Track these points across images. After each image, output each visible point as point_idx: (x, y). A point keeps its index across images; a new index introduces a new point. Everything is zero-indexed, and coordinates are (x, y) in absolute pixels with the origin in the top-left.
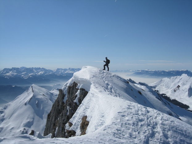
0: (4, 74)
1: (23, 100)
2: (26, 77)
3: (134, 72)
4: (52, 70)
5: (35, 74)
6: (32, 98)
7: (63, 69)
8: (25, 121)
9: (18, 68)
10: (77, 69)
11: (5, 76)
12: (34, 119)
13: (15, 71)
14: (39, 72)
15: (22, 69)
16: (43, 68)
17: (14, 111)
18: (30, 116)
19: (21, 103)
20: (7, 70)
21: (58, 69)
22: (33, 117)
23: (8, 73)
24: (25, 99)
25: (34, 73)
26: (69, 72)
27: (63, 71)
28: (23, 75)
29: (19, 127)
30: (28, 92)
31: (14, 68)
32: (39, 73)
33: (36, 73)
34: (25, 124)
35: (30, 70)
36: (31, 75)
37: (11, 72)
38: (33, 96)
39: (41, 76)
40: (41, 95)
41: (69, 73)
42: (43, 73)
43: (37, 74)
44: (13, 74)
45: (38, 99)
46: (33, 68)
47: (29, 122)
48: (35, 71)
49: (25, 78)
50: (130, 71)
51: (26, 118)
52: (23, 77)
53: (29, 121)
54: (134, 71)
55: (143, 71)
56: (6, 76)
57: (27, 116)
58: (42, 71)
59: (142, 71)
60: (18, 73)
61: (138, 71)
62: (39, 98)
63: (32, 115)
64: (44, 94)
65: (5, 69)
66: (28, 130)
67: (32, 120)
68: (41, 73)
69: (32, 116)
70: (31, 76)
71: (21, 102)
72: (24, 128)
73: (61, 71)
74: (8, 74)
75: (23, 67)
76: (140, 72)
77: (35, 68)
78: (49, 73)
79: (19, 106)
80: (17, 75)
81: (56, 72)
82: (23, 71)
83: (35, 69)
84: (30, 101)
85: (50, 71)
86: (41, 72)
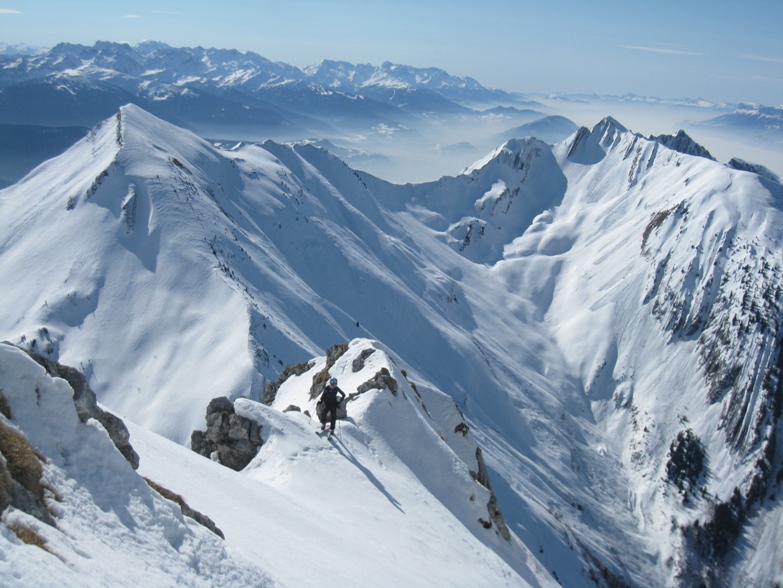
0: (53, 70)
1: (66, 182)
2: (162, 95)
3: (721, 109)
4: (296, 69)
5: (210, 82)
6: (105, 173)
7: (355, 64)
8: (55, 292)
9: (126, 46)
10: (423, 70)
11: (56, 83)
12: (100, 283)
13: (110, 59)
14: (226, 73)
15: (145, 53)
16: (250, 55)
17: (9, 239)
18: (84, 268)
19: (51, 198)
20: (71, 53)
21: (329, 64)
22: (98, 276)
23: (73, 66)
24: (73, 176)
25: (203, 76)
26: (381, 84)
27: (351, 78)
28: (146, 83)
29: (18, 322)
30: (97, 145)
31: (108, 44)
32: (231, 79)
33: (215, 74)
34: (53, 307)
35: (187, 59)
36: (187, 85)
37: (86, 64)
38: (115, 163)
39: (238, 93)
40: (160, 159)
41: (383, 88)
42: (246, 78)
43: (217, 83)
44: (100, 74)
45: (139, 183)
46: (200, 48)
47: (73, 300)
48: (211, 67)
49: (157, 98)
50: (701, 103)
51: (64, 275)
52: (145, 92)
53: (75, 294)
54: (724, 105)
55: (770, 110)
56: (63, 81)
57: (70, 267)
58: (246, 68)
59: (762, 109)
60: (126, 71)
61: (742, 106)
62: (144, 179)
63: (95, 266)
64: (182, 160)
65: (60, 48)
66: (62, 338)
67: (89, 290)
68: (240, 79)
69: (93, 267)
70: (185, 90)
71: (51, 192)
72: (41, 327)
73: (340, 74)
74: (72, 72)
75: (154, 44)
76: (754, 112)
77: (209, 51)
78: (282, 80)
79: (39, 213)
80: (115, 79)
81: (314, 78)
82: (151, 64)
83: (210, 57)
84: (94, 188)
85: (287, 70)
86: (239, 73)
